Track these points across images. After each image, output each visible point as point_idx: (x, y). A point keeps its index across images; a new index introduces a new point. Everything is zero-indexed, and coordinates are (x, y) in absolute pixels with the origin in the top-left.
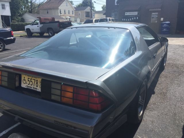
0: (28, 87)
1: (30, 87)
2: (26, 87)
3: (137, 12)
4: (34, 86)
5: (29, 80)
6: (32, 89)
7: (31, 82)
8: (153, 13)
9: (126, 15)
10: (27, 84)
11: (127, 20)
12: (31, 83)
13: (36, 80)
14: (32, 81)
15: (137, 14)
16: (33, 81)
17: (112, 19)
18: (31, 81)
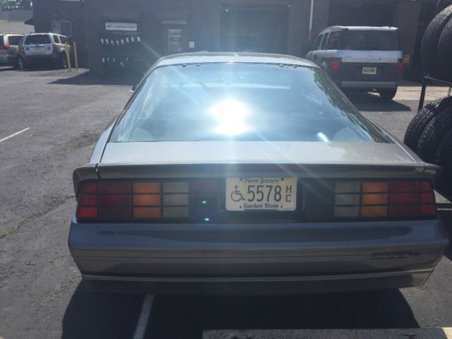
0: (250, 206)
1: (255, 206)
2: (243, 209)
3: (135, 25)
4: (268, 200)
5: (251, 189)
6: (264, 208)
7: (260, 194)
8: (170, 30)
9: (107, 28)
10: (246, 201)
11: (112, 42)
12: (258, 196)
13: (274, 185)
14: (261, 192)
15: (136, 29)
16: (266, 190)
17: (54, 36)
18: (258, 192)
